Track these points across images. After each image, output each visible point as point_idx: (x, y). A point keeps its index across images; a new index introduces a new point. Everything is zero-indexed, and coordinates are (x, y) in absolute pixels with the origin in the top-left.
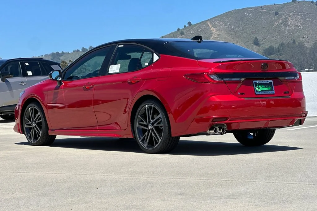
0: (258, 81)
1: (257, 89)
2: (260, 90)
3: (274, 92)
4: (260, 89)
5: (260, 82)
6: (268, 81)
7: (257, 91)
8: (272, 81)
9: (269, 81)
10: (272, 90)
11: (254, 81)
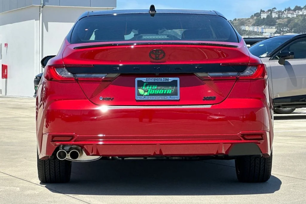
0: (145, 78)
1: (141, 91)
2: (146, 94)
3: (177, 97)
4: (147, 91)
5: (152, 80)
6: (169, 78)
7: (139, 95)
8: (178, 79)
9: (171, 79)
10: (175, 94)
11: (137, 79)
